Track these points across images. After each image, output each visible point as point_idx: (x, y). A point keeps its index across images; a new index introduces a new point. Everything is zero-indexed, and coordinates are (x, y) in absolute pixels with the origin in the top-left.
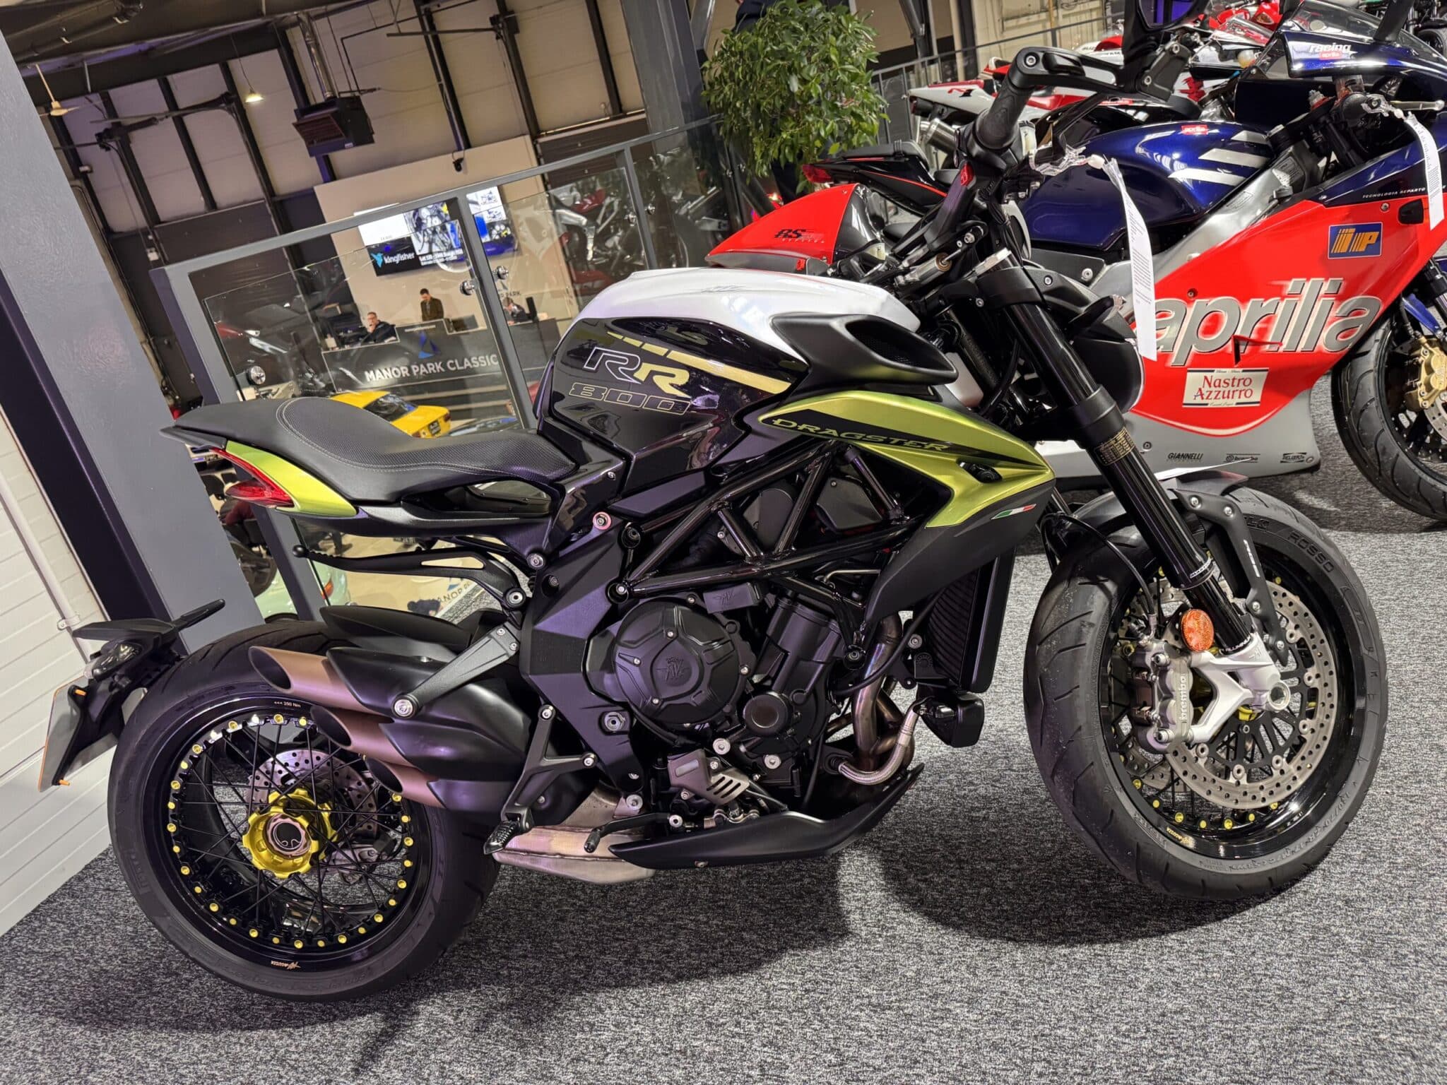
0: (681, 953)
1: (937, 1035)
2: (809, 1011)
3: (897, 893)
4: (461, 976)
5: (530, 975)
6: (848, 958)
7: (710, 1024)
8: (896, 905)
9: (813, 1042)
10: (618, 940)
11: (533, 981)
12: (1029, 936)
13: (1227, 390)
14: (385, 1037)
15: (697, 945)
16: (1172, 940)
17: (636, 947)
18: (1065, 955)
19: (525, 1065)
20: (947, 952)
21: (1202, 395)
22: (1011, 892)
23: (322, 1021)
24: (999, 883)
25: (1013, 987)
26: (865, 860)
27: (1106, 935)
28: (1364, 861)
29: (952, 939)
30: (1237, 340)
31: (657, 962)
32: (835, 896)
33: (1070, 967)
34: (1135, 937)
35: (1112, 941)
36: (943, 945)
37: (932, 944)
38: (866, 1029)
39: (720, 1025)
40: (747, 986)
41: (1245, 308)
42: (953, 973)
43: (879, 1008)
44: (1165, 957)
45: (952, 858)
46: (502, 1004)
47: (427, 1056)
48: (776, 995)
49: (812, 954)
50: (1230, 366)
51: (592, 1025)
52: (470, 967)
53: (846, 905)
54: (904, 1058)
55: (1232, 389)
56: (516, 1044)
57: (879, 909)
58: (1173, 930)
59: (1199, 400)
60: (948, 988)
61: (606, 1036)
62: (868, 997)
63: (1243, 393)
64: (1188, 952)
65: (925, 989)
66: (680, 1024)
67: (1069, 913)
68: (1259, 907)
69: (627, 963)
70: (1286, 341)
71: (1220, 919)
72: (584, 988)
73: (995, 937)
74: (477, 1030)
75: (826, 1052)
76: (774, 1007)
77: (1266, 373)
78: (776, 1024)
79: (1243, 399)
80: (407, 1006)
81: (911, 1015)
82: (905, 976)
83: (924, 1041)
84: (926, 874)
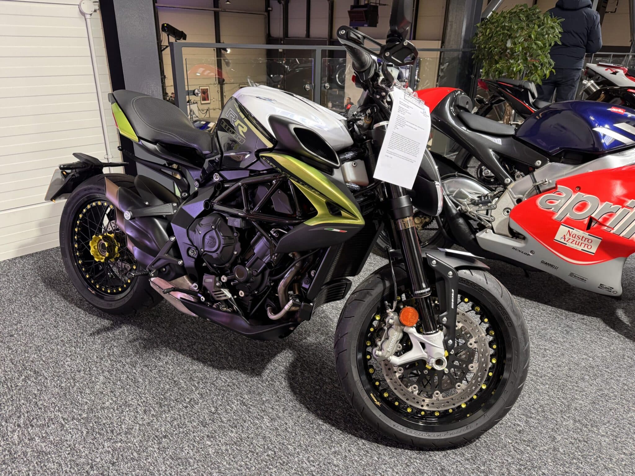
0: (206, 352)
1: (251, 423)
2: (222, 392)
3: (288, 372)
4: (142, 324)
5: (159, 334)
6: (251, 383)
7: (191, 378)
8: (284, 375)
9: (213, 402)
10: (193, 337)
11: (158, 336)
12: (315, 411)
13: (578, 241)
14: (107, 329)
15: (213, 353)
16: (361, 442)
17: (195, 343)
18: (319, 424)
19: (132, 359)
20: (283, 399)
21: (565, 238)
22: (325, 393)
23: (97, 315)
24: (325, 387)
25: (291, 423)
26: (290, 355)
27: (341, 426)
28: (468, 460)
29: (289, 396)
30: (591, 219)
31: (197, 351)
32: (269, 361)
33: (316, 429)
34: (349, 433)
35: (341, 430)
36: (284, 397)
37: (281, 394)
38: (232, 408)
39: (193, 380)
40: (212, 373)
41: (602, 205)
42: (278, 407)
43: (243, 404)
44: (352, 446)
45: (319, 371)
46: (144, 338)
47: (111, 341)
48: (218, 381)
49: (242, 375)
50: (583, 230)
51: (160, 358)
52: (147, 323)
53: (269, 366)
54: (234, 423)
55: (581, 242)
56: (136, 351)
57: (277, 373)
58: (366, 439)
59: (562, 240)
60: (271, 411)
61: (161, 364)
62: (244, 398)
63: (586, 246)
64: (363, 449)
65: (263, 407)
66: (183, 373)
67: (337, 412)
68: (406, 451)
69: (188, 346)
70: (616, 229)
71: (387, 445)
72: (169, 346)
73: (303, 404)
74: (130, 342)
75: (214, 407)
76: (214, 384)
77: (601, 240)
78: (209, 390)
79: (586, 249)
80: (120, 324)
81: (250, 412)
82: (262, 399)
83: (245, 422)
84: (305, 371)
